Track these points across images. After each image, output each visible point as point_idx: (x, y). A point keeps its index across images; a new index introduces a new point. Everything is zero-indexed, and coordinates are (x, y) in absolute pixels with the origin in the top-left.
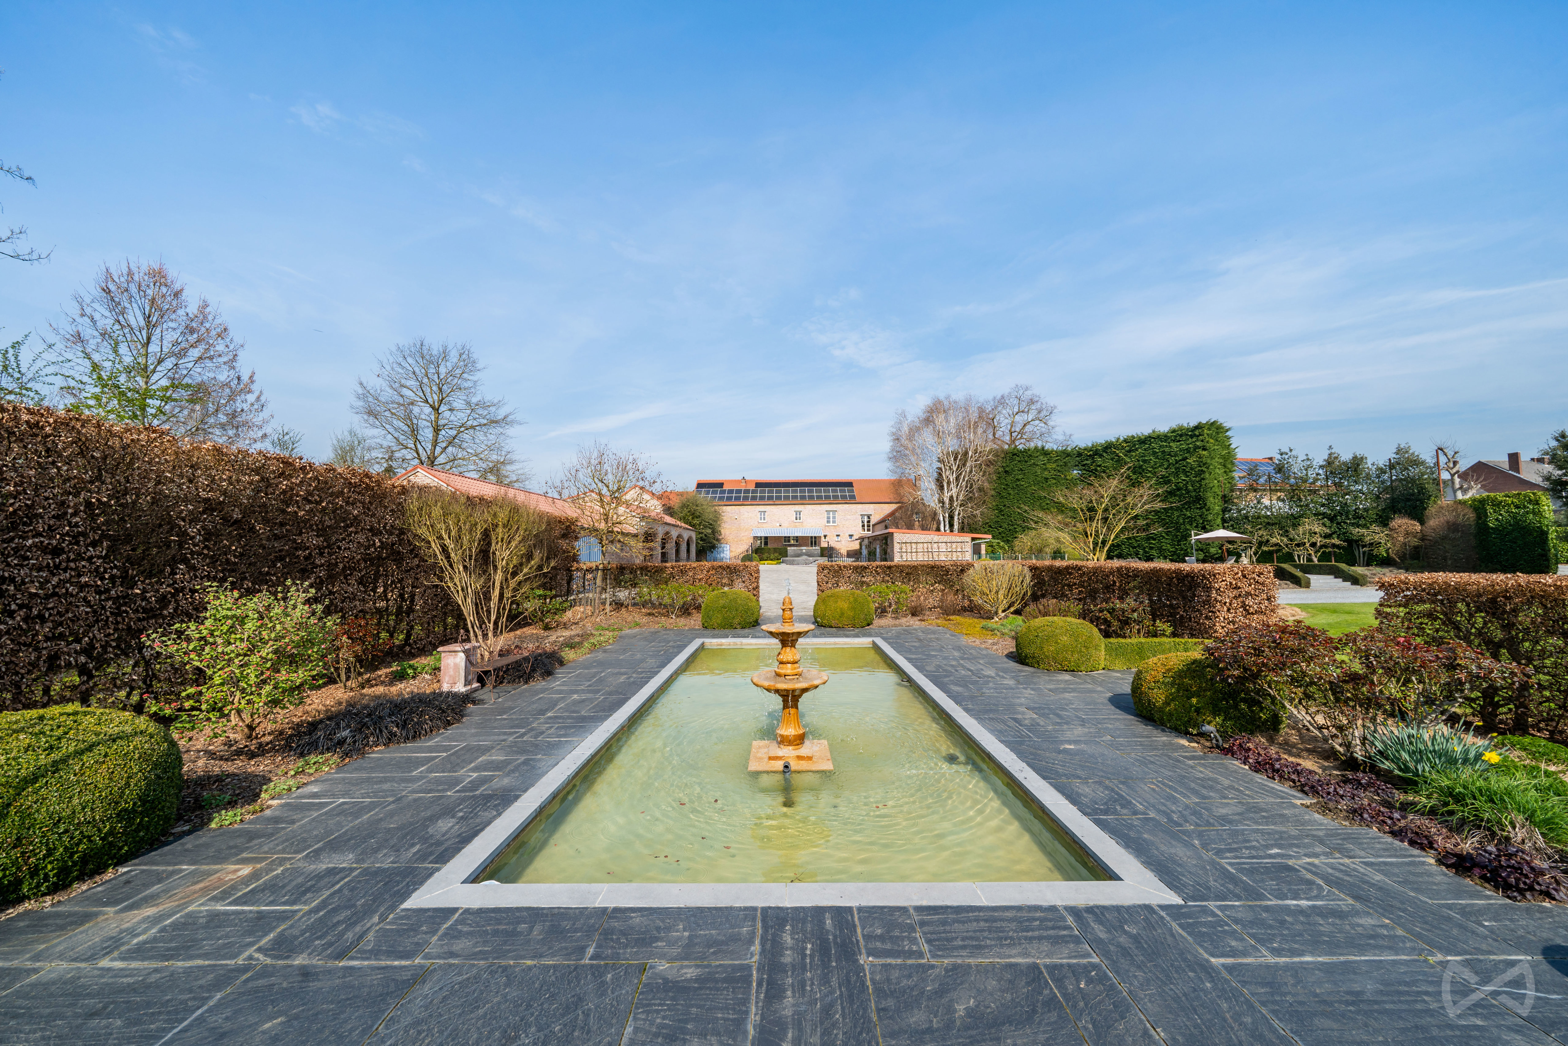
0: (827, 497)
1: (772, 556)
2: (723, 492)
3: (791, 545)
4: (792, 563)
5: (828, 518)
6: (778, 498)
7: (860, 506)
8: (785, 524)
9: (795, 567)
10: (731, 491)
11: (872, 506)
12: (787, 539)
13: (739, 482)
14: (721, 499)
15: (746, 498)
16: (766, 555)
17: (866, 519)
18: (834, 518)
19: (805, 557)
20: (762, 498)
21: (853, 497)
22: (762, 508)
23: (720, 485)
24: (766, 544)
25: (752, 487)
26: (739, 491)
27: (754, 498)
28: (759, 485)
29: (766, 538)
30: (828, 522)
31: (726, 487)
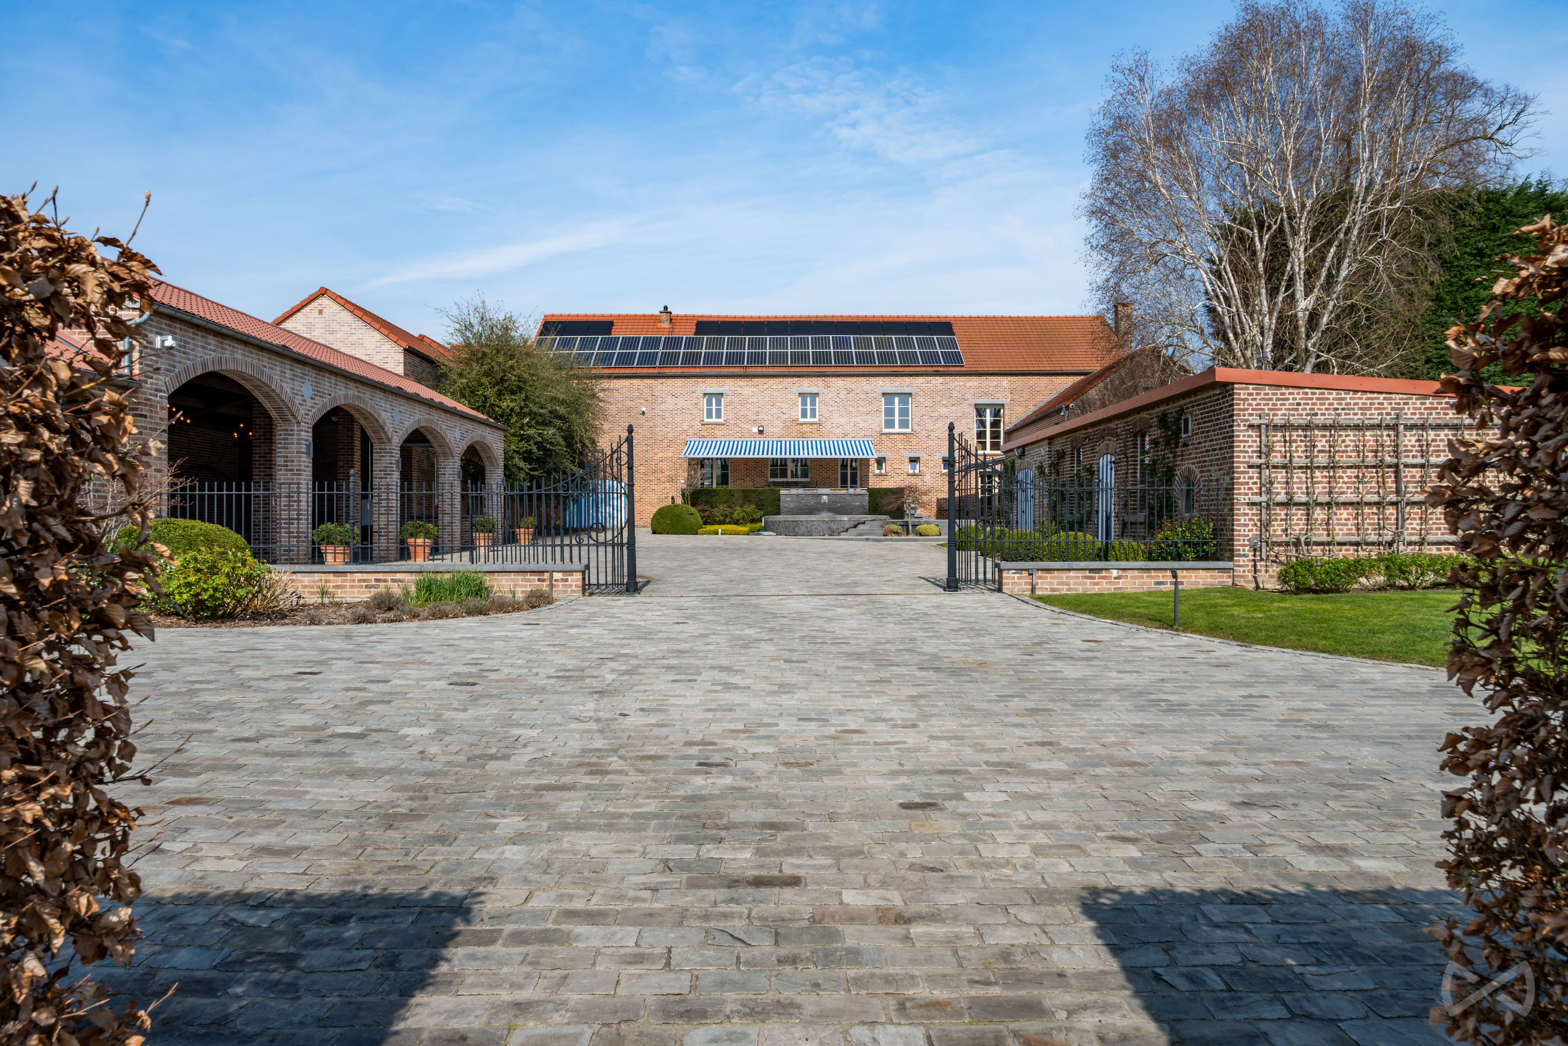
0: (888, 358)
1: (738, 513)
2: (612, 343)
3: (788, 485)
4: (791, 530)
5: (889, 412)
6: (757, 359)
7: (974, 382)
8: (774, 429)
9: (803, 541)
10: (631, 342)
11: (1005, 381)
12: (779, 467)
13: (653, 319)
14: (605, 359)
15: (669, 359)
16: (719, 511)
17: (988, 419)
18: (904, 412)
19: (825, 516)
20: (715, 359)
21: (954, 359)
22: (713, 386)
23: (603, 326)
24: (724, 480)
25: (687, 333)
26: (651, 342)
27: (691, 359)
28: (705, 326)
29: (725, 464)
30: (890, 424)
31: (618, 333)
